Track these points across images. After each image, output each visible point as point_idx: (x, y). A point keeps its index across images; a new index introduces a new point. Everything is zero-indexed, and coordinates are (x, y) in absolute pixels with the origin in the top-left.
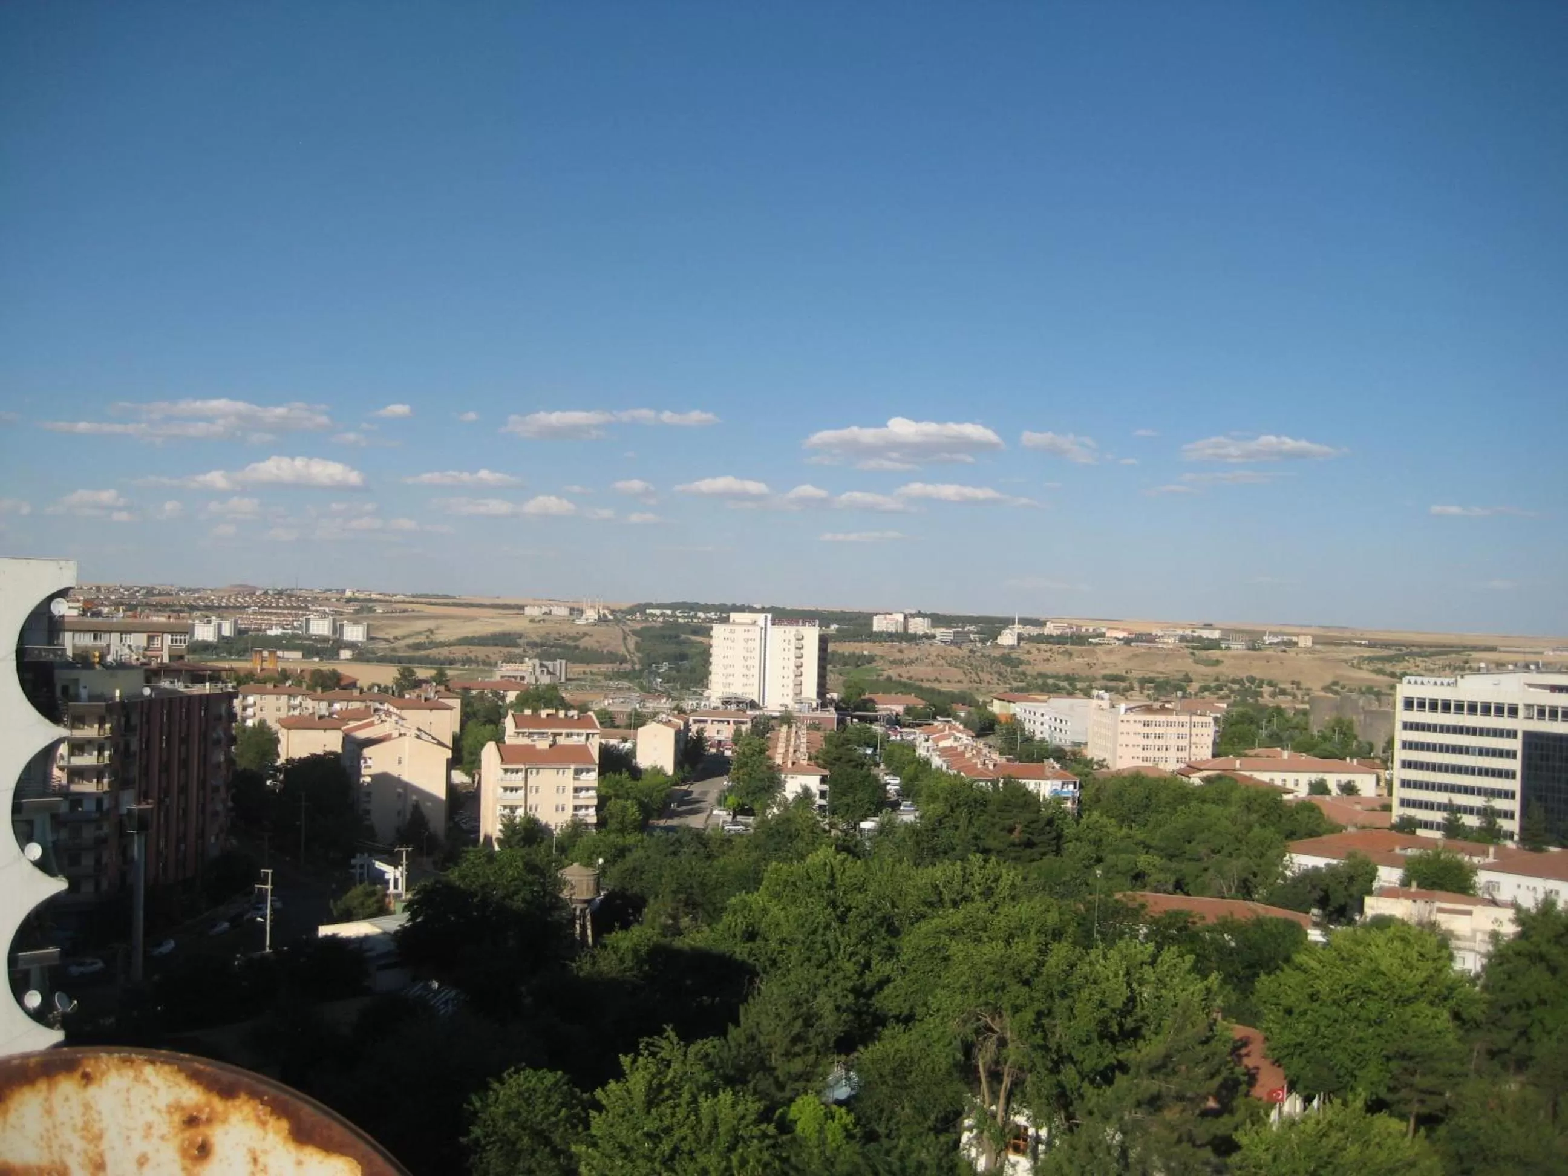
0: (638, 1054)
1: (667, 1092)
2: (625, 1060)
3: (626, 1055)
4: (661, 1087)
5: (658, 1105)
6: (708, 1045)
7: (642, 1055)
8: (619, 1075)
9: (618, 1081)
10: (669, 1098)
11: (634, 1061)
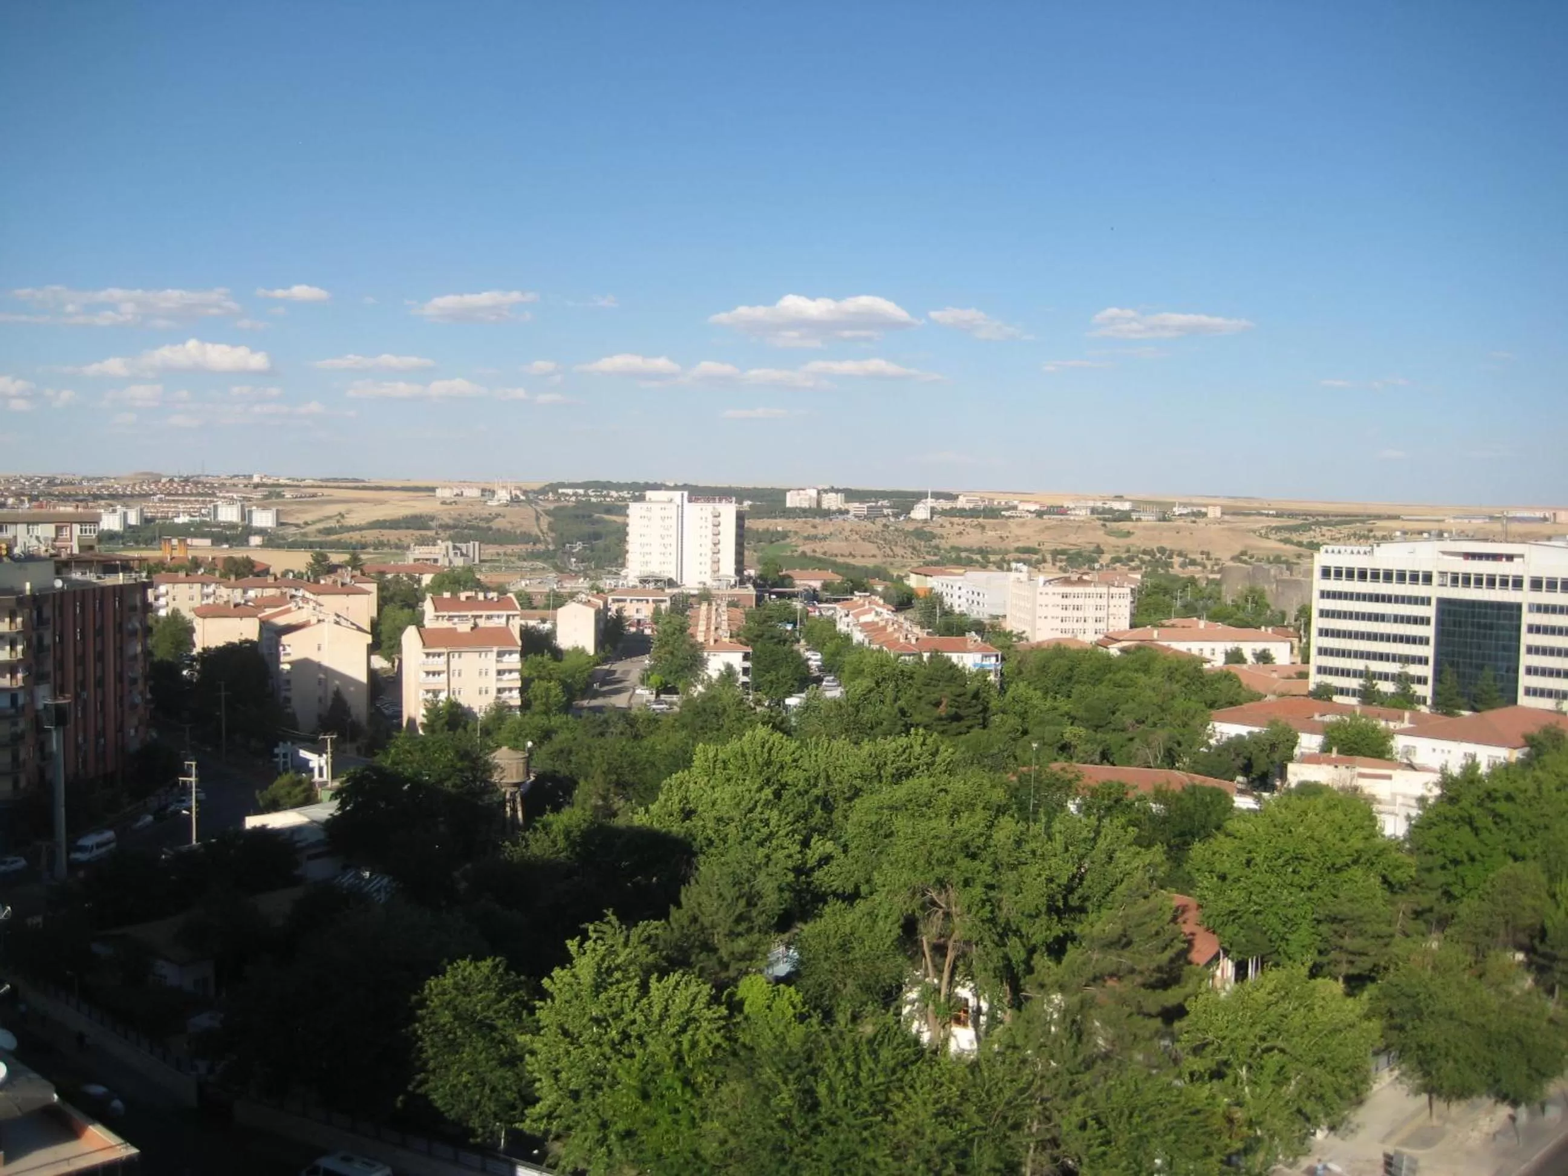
0: (585, 937)
1: (618, 975)
2: (572, 945)
3: (572, 939)
4: (609, 971)
5: (606, 989)
6: (653, 927)
7: (590, 938)
8: (566, 960)
9: (563, 968)
10: (618, 982)
11: (581, 945)
